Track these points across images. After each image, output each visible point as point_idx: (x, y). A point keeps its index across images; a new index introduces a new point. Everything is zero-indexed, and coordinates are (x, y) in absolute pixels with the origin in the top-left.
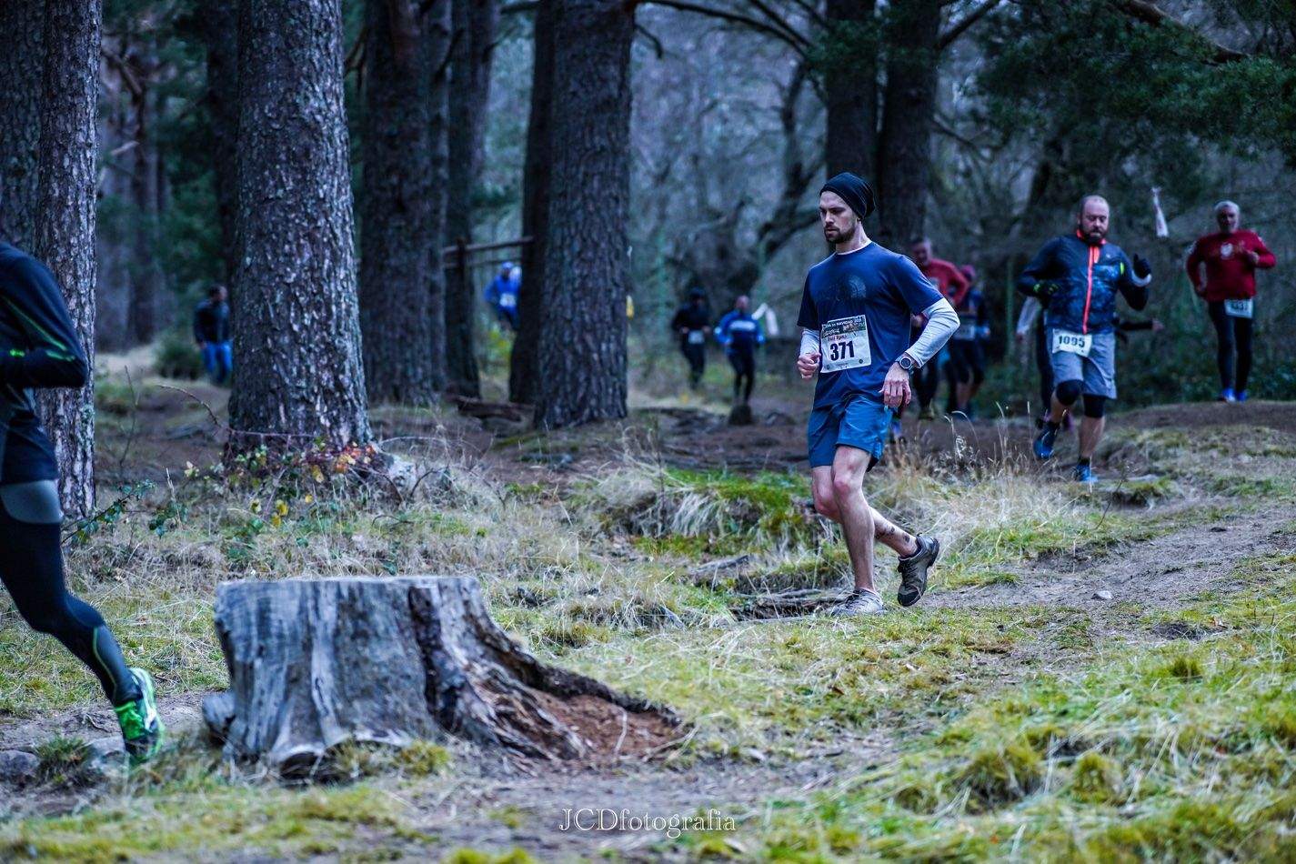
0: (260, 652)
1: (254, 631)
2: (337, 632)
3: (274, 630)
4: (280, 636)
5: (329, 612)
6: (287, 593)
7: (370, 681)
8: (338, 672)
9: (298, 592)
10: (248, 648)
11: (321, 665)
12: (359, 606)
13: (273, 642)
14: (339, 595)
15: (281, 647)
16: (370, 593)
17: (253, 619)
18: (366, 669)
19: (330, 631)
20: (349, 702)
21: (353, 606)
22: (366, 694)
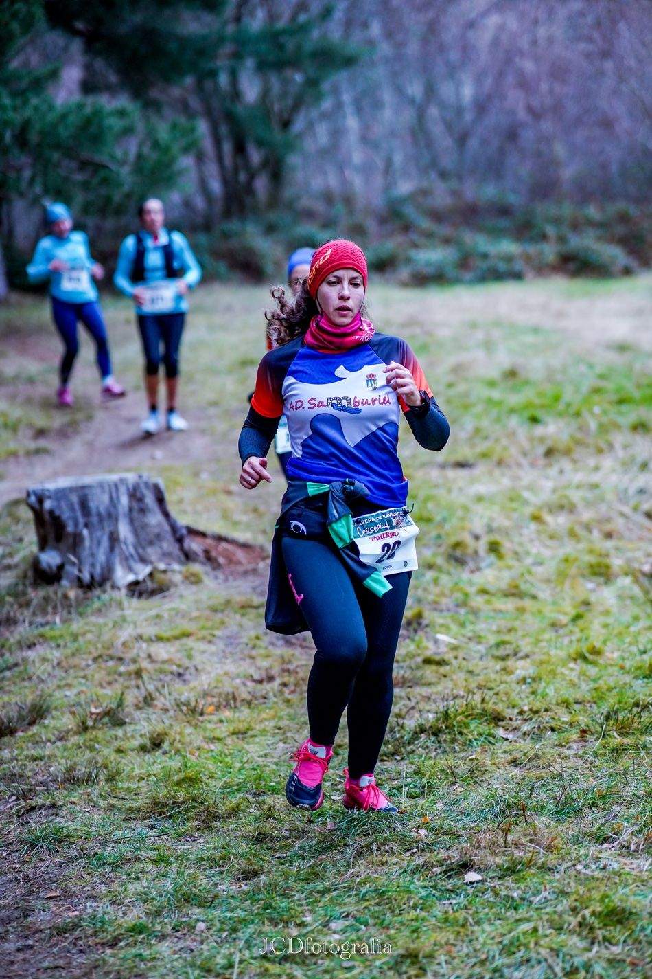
0: (86, 525)
1: (79, 514)
2: (131, 510)
3: (94, 511)
4: (99, 515)
5: (124, 500)
6: (98, 491)
7: (151, 536)
8: (135, 532)
9: (107, 489)
10: (76, 525)
11: (124, 530)
12: (138, 494)
13: (95, 519)
14: (128, 489)
15: (101, 520)
16: (142, 486)
17: (77, 507)
18: (148, 530)
19: (126, 509)
20: (144, 548)
21: (135, 495)
22: (151, 543)
